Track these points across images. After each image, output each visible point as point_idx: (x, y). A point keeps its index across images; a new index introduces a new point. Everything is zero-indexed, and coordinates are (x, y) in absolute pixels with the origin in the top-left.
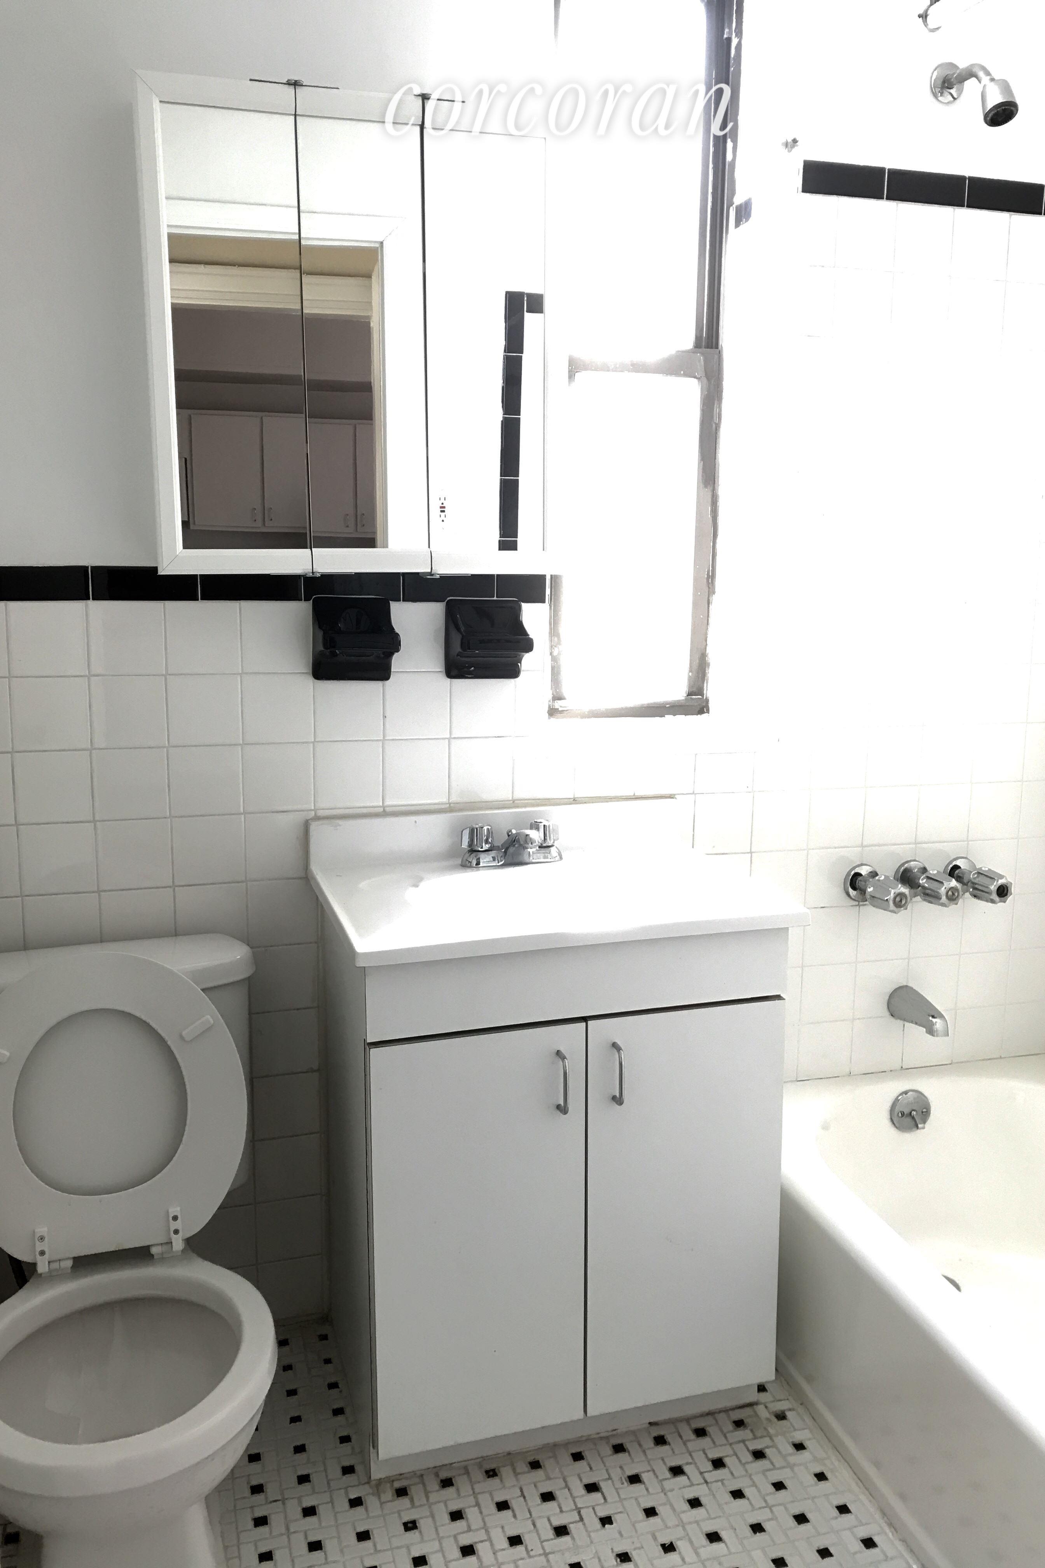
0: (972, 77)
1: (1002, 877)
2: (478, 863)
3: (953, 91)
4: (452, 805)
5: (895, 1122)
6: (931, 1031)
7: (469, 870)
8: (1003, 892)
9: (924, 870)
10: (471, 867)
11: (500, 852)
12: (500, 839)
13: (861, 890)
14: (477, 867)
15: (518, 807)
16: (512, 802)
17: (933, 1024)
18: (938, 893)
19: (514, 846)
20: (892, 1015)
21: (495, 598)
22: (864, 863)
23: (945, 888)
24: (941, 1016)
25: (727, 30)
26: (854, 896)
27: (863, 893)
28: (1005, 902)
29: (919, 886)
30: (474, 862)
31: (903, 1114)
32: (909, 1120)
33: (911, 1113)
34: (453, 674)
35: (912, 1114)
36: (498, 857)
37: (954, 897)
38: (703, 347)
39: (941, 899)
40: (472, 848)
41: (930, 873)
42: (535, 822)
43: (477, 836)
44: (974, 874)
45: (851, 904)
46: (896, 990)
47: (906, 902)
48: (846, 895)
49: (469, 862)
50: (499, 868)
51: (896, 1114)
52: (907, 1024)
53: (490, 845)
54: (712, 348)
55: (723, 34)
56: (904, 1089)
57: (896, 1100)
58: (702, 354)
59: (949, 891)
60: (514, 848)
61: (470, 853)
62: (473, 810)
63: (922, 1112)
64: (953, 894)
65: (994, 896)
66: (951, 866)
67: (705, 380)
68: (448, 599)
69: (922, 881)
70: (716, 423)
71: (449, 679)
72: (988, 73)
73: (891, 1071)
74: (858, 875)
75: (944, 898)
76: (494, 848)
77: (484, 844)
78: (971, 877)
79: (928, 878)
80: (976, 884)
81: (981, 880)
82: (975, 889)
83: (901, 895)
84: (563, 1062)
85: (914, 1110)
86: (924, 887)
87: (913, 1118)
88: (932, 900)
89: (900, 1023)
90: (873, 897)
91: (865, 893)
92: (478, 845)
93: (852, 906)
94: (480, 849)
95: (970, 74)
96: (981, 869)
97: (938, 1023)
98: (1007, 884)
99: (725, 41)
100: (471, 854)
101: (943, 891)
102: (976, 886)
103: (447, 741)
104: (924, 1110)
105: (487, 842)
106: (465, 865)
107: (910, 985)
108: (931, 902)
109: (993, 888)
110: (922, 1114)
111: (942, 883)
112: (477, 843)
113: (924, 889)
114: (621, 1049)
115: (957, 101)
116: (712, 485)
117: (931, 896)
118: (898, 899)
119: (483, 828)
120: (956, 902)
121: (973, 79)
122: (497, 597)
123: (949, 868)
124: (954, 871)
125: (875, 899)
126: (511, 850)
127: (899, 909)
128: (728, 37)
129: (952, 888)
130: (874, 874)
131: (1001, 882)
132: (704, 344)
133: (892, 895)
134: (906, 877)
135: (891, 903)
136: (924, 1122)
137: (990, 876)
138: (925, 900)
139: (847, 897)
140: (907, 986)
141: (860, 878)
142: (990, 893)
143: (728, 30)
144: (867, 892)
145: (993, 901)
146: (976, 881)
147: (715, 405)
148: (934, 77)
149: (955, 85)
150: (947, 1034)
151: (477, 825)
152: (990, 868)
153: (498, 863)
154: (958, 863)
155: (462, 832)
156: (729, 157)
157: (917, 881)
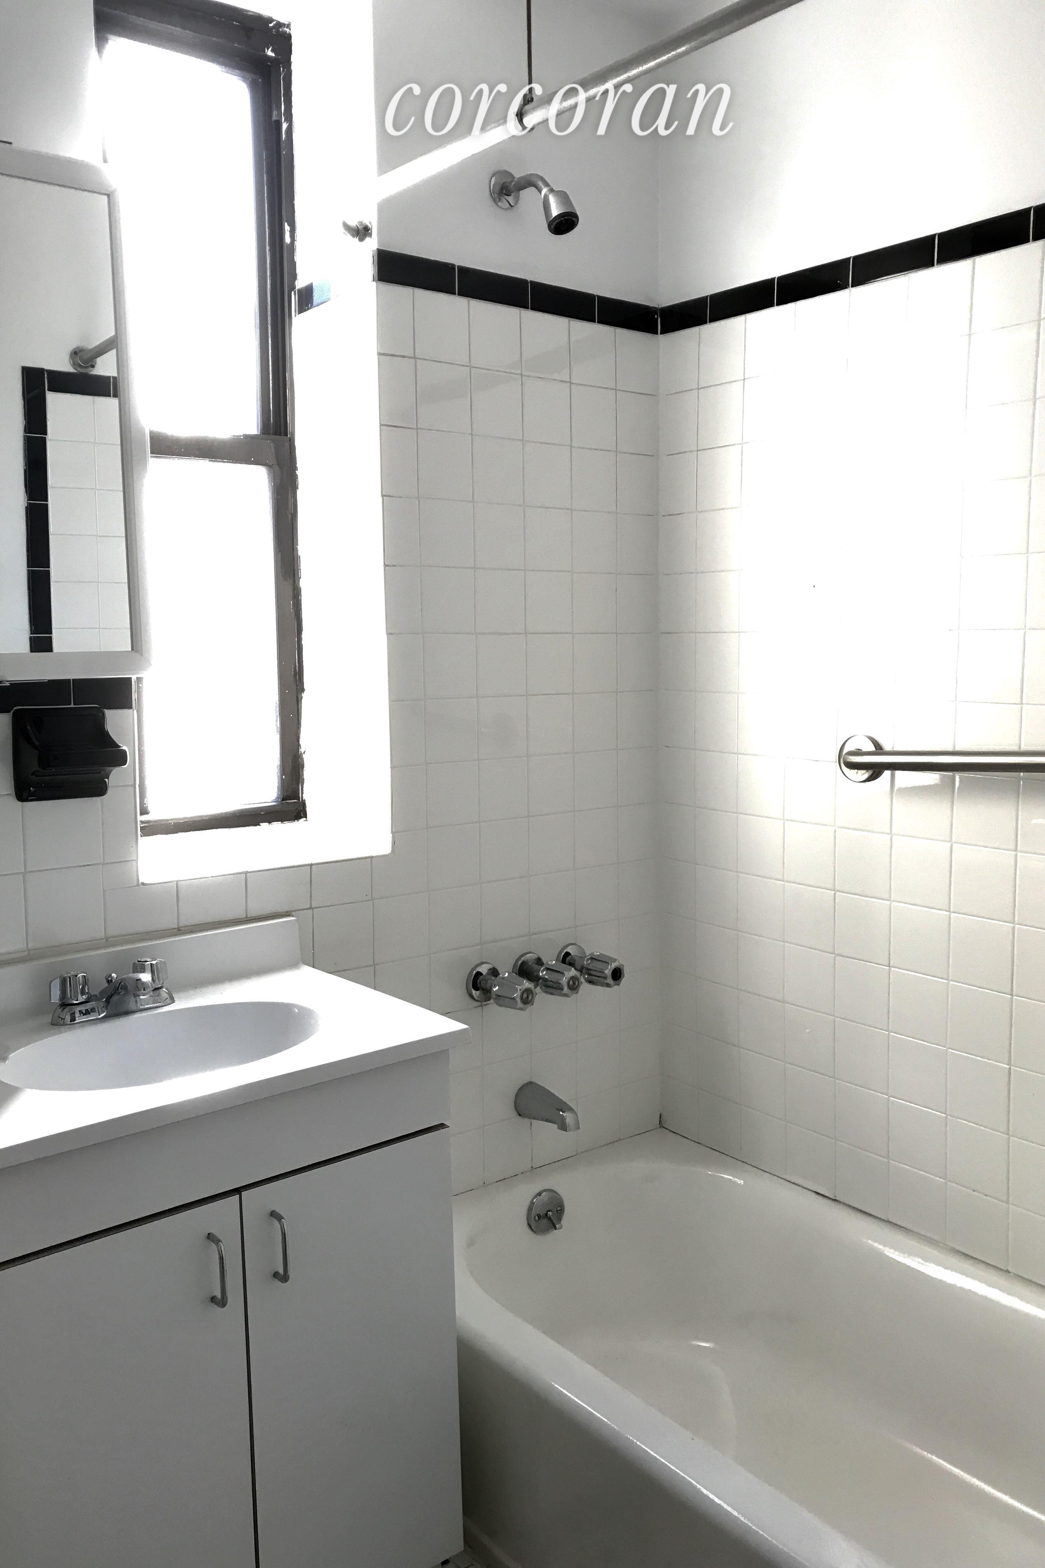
0: (530, 186)
1: (615, 960)
2: (73, 1019)
3: (511, 199)
4: (31, 952)
5: (533, 1228)
6: (563, 1127)
7: (63, 1028)
8: (617, 974)
9: (539, 961)
10: (64, 1024)
11: (101, 1003)
12: (98, 985)
13: (483, 989)
14: (72, 1024)
15: (113, 946)
16: (105, 940)
17: (563, 1119)
18: (560, 983)
19: (119, 994)
20: (520, 1115)
21: (72, 706)
22: (484, 961)
23: (566, 978)
24: (571, 1109)
25: (275, 113)
26: (477, 997)
27: (485, 992)
28: (619, 985)
29: (540, 978)
30: (68, 1018)
31: (539, 1216)
32: (545, 1221)
33: (546, 1214)
34: (25, 796)
35: (548, 1215)
36: (98, 1009)
37: (575, 987)
38: (272, 433)
39: (562, 989)
40: (64, 1001)
41: (549, 964)
42: (139, 961)
43: (70, 986)
44: (588, 960)
45: (475, 1006)
46: (521, 1089)
47: (532, 997)
48: (470, 998)
49: (62, 1018)
50: (101, 1022)
51: (533, 1216)
52: (534, 1121)
53: (87, 995)
54: (280, 435)
55: (271, 117)
56: (537, 1191)
57: (532, 1203)
58: (273, 441)
59: (570, 980)
60: (118, 997)
61: (62, 1008)
62: (59, 955)
63: (557, 1211)
64: (574, 983)
65: (610, 981)
66: (563, 954)
67: (277, 468)
68: (15, 708)
69: (542, 974)
70: (291, 514)
71: (21, 803)
72: (547, 184)
73: (522, 1173)
74: (479, 974)
75: (566, 988)
76: (92, 998)
77: (80, 996)
78: (585, 963)
79: (548, 969)
80: (590, 970)
81: (598, 965)
82: (589, 974)
83: (528, 991)
84: (217, 1246)
85: (549, 1211)
86: (545, 980)
87: (550, 1219)
88: (553, 992)
89: (526, 1121)
90: (499, 996)
91: (490, 993)
92: (73, 997)
93: (476, 1007)
94: (75, 1002)
95: (529, 182)
96: (592, 954)
97: (568, 1117)
98: (620, 966)
99: (273, 124)
100: (64, 1009)
101: (564, 981)
102: (591, 972)
103: (21, 877)
104: (559, 1209)
105: (83, 993)
106: (57, 1024)
107: (533, 1081)
108: (552, 994)
109: (608, 972)
110: (557, 1213)
111: (563, 973)
112: (71, 996)
113: (545, 981)
114: (283, 1218)
115: (515, 209)
116: (292, 578)
117: (552, 987)
118: (525, 996)
119: (76, 976)
120: (576, 991)
121: (532, 189)
122: (74, 704)
123: (562, 956)
124: (566, 959)
125: (502, 998)
126: (115, 998)
127: (526, 1006)
128: (278, 120)
129: (572, 978)
130: (494, 972)
131: (614, 965)
132: (272, 431)
133: (519, 992)
134: (525, 970)
135: (519, 1000)
136: (560, 1219)
137: (604, 960)
138: (546, 992)
139: (471, 999)
140: (531, 1083)
141: (481, 977)
142: (605, 978)
143: (277, 113)
144: (492, 991)
145: (608, 985)
146: (590, 967)
147: (290, 494)
148: (492, 183)
149: (513, 192)
150: (578, 1127)
151: (69, 973)
152: (601, 952)
153: (100, 1015)
154: (569, 949)
155: (50, 983)
156: (288, 240)
157: (535, 974)
